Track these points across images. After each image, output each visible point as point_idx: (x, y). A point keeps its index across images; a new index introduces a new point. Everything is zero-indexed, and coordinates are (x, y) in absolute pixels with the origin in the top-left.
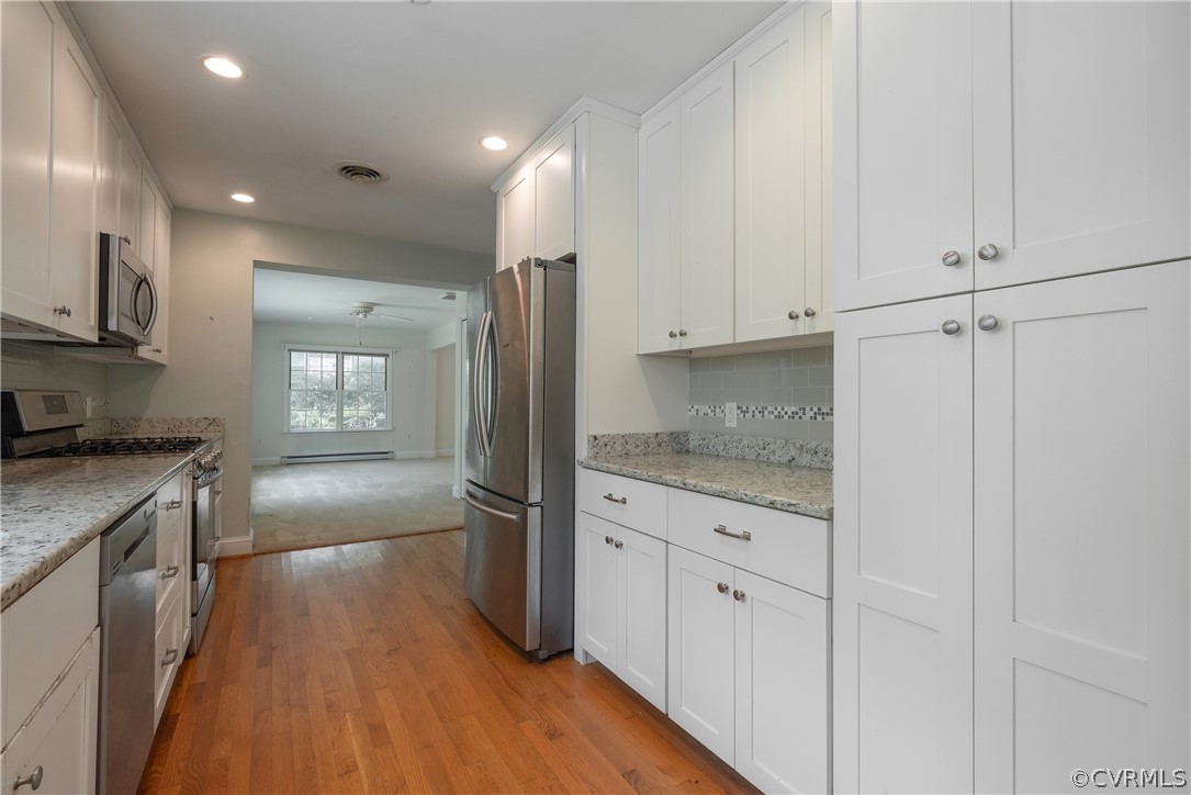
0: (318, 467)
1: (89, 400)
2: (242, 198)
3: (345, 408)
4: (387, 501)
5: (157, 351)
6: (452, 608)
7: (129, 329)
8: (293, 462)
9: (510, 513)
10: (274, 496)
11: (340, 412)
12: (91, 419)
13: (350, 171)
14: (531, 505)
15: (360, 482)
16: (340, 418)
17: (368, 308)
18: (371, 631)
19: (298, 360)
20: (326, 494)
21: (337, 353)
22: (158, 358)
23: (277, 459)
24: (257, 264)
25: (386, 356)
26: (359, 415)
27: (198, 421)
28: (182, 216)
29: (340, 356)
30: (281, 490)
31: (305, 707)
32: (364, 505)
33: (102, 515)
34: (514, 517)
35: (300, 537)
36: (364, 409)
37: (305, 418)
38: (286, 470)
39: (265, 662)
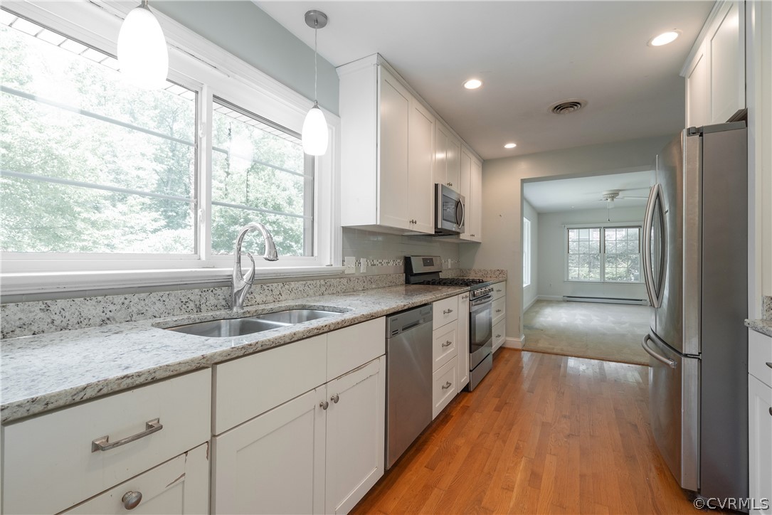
0: (586, 305)
1: (449, 260)
2: (510, 146)
3: (606, 266)
4: (623, 336)
5: (472, 235)
6: (636, 426)
7: (451, 227)
8: (570, 300)
9: (669, 359)
10: (550, 319)
11: (603, 269)
12: (450, 269)
13: (559, 108)
14: (686, 356)
15: (611, 318)
16: (603, 273)
17: (614, 194)
18: (565, 417)
19: (573, 235)
20: (581, 323)
21: (600, 228)
22: (474, 239)
23: (560, 297)
24: (523, 181)
25: (639, 227)
26: (618, 270)
27: (495, 271)
28: (487, 164)
29: (602, 230)
30: (557, 317)
31: (504, 442)
32: (604, 334)
33: (386, 308)
34: (671, 363)
35: (551, 346)
36: (622, 267)
37: (578, 272)
38: (565, 304)
39: (498, 409)
